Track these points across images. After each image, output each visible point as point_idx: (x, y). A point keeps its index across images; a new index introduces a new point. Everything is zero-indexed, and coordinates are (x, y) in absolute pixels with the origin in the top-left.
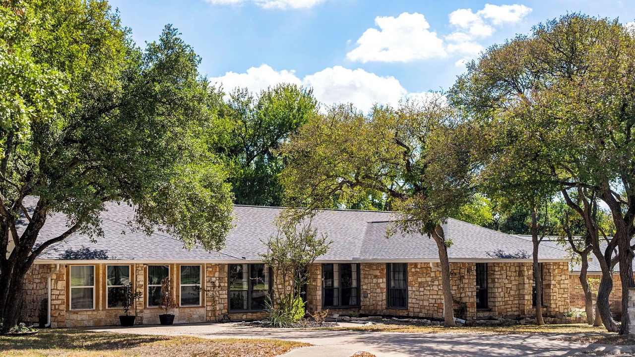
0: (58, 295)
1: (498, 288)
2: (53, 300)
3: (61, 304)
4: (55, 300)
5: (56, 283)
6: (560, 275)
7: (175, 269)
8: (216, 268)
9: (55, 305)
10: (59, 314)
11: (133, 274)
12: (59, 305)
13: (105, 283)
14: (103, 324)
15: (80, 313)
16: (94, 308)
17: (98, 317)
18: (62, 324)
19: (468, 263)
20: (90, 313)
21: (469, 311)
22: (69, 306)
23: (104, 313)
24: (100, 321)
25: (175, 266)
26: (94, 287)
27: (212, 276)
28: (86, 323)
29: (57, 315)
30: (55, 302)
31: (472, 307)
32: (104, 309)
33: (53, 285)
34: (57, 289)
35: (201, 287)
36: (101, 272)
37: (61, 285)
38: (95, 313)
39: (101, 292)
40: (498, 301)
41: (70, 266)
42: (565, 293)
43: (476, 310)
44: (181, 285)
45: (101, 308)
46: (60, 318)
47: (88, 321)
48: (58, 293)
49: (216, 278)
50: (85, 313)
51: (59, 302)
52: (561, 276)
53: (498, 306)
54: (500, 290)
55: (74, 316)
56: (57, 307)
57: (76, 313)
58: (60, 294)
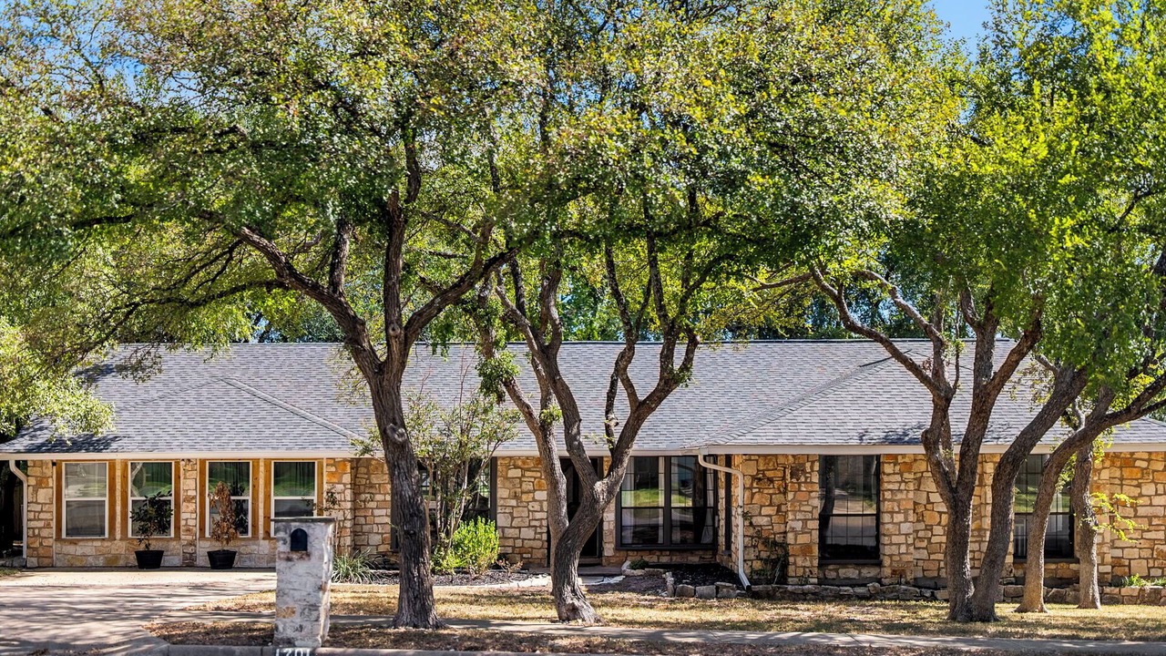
0: (39, 512)
1: (892, 513)
2: (31, 520)
3: (44, 527)
4: (34, 520)
5: (35, 491)
6: (1135, 483)
7: (262, 469)
8: (345, 465)
9: (33, 528)
10: (41, 544)
11: (178, 477)
12: (40, 528)
13: (127, 493)
14: (121, 563)
15: (81, 543)
16: (107, 536)
17: (113, 552)
18: (46, 561)
19: (793, 456)
20: (98, 544)
21: (795, 563)
22: (61, 530)
23: (124, 544)
24: (117, 558)
25: (262, 464)
26: (106, 499)
27: (336, 480)
28: (90, 559)
29: (37, 545)
30: (33, 524)
31: (805, 555)
32: (124, 537)
33: (30, 495)
34: (37, 503)
35: (315, 501)
36: (118, 473)
37: (44, 495)
38: (106, 544)
39: (118, 509)
40: (891, 544)
41: (64, 463)
42: (1152, 528)
43: (816, 563)
44: (273, 498)
45: (118, 536)
46: (41, 551)
47: (96, 557)
48: (38, 508)
49: (345, 485)
50: (90, 543)
51: (40, 524)
52: (1139, 486)
53: (891, 556)
54: (899, 518)
55: (70, 549)
56: (37, 531)
57: (74, 543)
58: (42, 511)
